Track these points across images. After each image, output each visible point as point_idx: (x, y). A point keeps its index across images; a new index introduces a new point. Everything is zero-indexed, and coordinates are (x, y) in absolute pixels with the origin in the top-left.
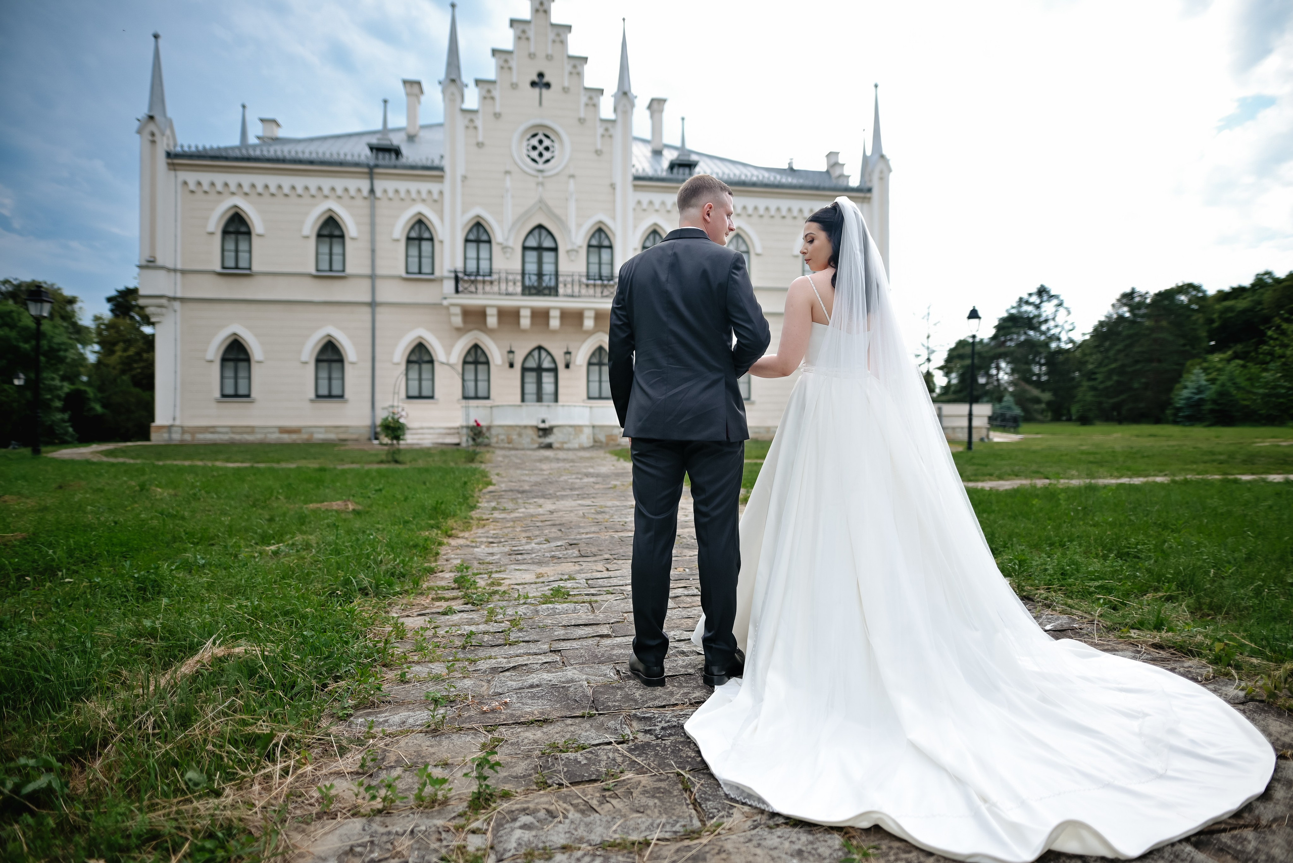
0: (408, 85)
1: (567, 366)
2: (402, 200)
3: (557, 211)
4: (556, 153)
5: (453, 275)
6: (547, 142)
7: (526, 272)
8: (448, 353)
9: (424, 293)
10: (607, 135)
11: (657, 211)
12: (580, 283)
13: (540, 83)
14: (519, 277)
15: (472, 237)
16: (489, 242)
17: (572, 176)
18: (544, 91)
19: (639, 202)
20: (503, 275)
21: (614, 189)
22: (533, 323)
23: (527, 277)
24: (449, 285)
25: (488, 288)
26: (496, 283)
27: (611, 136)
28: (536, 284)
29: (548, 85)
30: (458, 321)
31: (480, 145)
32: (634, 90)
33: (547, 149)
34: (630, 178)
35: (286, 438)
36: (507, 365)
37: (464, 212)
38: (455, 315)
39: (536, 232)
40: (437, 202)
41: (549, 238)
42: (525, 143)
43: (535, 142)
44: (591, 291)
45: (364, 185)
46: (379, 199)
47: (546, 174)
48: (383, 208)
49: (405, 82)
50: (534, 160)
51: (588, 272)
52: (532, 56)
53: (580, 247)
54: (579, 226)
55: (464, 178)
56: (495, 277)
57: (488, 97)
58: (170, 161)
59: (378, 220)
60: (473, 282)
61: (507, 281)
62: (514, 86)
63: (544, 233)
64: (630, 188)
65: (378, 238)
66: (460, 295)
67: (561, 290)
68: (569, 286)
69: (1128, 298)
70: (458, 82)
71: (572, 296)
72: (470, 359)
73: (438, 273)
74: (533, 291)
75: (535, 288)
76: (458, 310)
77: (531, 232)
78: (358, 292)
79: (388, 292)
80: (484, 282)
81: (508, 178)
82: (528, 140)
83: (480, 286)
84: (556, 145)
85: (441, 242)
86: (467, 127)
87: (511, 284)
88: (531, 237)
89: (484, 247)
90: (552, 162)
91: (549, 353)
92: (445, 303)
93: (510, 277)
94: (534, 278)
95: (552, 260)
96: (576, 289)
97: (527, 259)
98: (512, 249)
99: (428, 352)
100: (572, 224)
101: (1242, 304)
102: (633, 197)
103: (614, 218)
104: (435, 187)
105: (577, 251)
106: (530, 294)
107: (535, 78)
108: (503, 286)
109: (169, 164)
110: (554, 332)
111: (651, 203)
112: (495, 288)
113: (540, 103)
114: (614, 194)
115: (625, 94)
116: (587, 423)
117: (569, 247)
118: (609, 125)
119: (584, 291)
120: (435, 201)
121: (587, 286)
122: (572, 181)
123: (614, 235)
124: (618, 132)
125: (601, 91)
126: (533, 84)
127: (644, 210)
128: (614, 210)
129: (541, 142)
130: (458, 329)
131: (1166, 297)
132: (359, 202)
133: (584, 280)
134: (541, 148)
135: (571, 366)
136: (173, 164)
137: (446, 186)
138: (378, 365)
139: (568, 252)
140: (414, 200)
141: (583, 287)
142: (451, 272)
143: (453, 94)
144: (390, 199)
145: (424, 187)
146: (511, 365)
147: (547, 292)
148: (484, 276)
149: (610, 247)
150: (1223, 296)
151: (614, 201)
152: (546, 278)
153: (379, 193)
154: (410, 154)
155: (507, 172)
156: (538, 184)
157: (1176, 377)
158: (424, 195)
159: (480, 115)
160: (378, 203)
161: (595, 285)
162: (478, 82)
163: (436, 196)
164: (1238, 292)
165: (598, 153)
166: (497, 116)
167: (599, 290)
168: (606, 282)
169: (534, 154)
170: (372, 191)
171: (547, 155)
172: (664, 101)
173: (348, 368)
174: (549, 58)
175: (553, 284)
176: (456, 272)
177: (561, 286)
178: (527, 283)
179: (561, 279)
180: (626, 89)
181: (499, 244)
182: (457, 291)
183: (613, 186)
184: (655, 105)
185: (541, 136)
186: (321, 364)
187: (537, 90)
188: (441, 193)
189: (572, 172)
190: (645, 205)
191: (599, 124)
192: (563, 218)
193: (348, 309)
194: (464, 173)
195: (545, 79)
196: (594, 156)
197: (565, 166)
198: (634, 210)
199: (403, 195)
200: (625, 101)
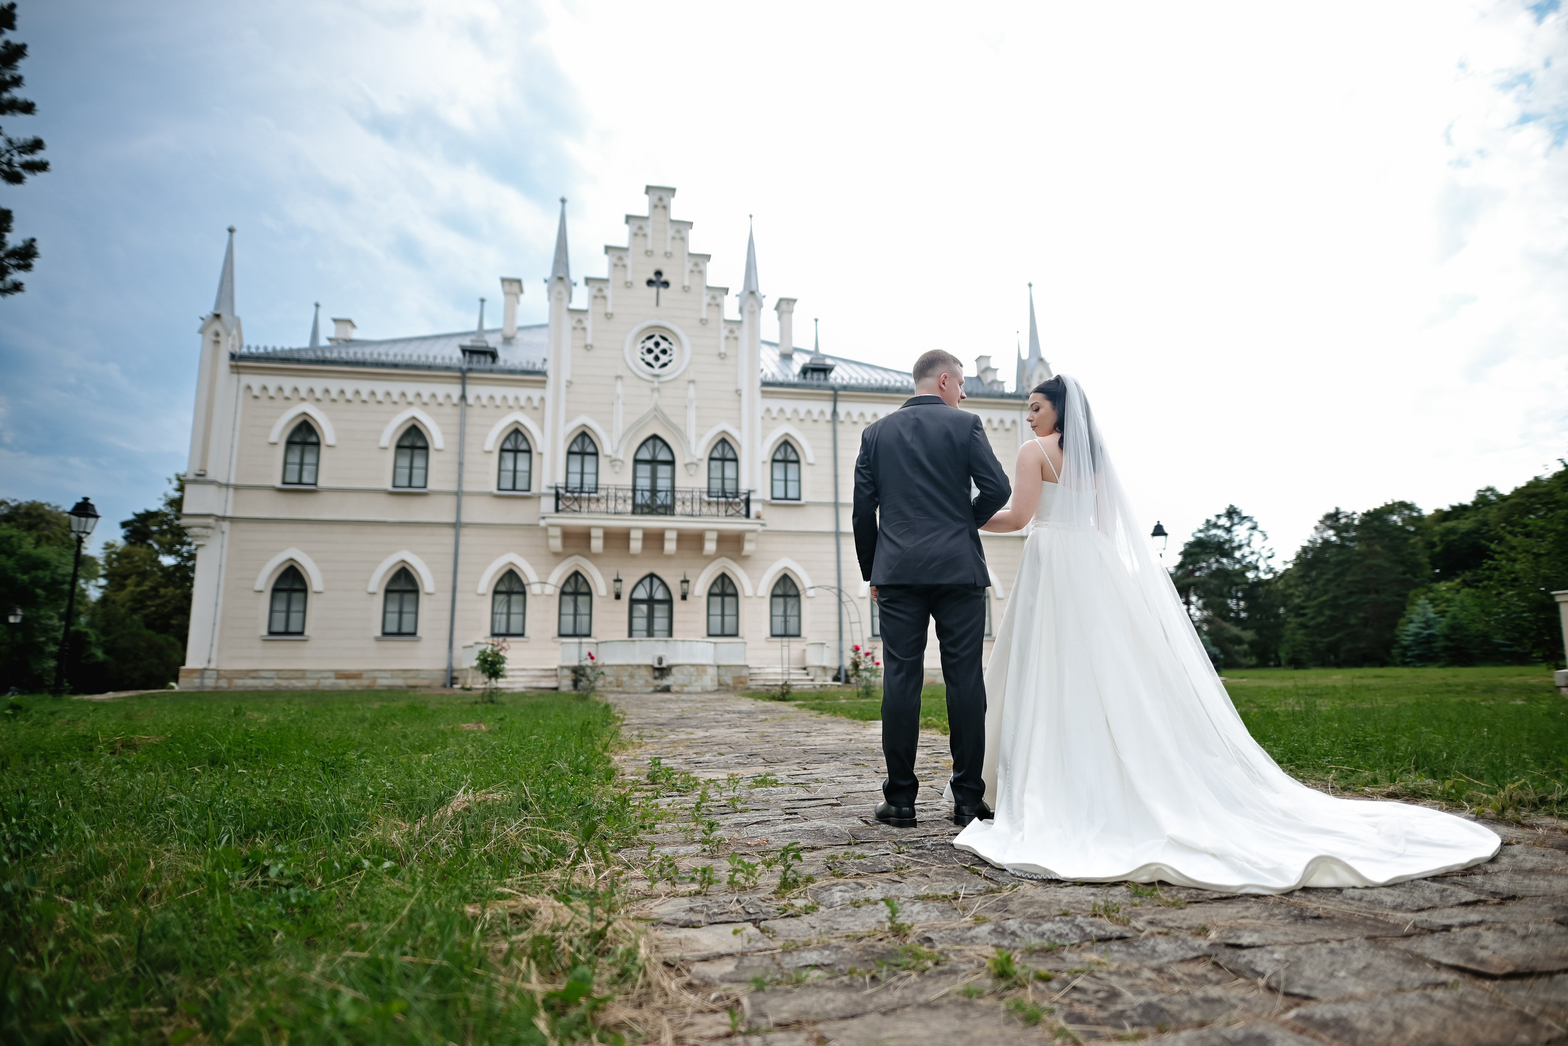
0: (507, 284)
1: (684, 597)
2: (497, 407)
3: (674, 420)
4: (674, 357)
5: (553, 491)
6: (664, 345)
7: (638, 488)
8: (543, 583)
9: (518, 513)
10: (732, 337)
11: (788, 419)
12: (701, 500)
13: (658, 281)
14: (630, 494)
15: (575, 449)
16: (596, 454)
17: (692, 382)
18: (662, 290)
19: (768, 410)
20: (612, 492)
21: (740, 395)
22: (645, 547)
23: (639, 494)
24: (548, 504)
25: (593, 506)
26: (603, 501)
27: (736, 338)
28: (649, 502)
29: (666, 284)
30: (556, 544)
31: (588, 347)
32: (762, 290)
33: (664, 352)
34: (759, 384)
35: (343, 684)
36: (613, 596)
37: (567, 421)
38: (555, 537)
39: (650, 443)
40: (538, 410)
41: (665, 449)
42: (640, 346)
43: (650, 344)
44: (714, 510)
45: (455, 390)
46: (471, 406)
47: (662, 379)
48: (475, 416)
49: (504, 280)
50: (649, 365)
51: (709, 488)
52: (649, 253)
53: (701, 460)
54: (700, 436)
55: (570, 383)
56: (602, 493)
57: (599, 296)
58: (234, 363)
59: (468, 430)
60: (576, 499)
61: (616, 498)
62: (629, 285)
63: (659, 444)
64: (758, 395)
65: (467, 450)
66: (560, 515)
67: (678, 509)
68: (688, 504)
69: (1332, 519)
70: (566, 279)
71: (692, 515)
72: (569, 589)
73: (534, 489)
74: (646, 510)
75: (648, 506)
76: (557, 532)
77: (644, 443)
78: (441, 511)
79: (475, 511)
80: (589, 499)
81: (619, 382)
82: (643, 342)
83: (585, 505)
84: (674, 348)
85: (541, 454)
86: (575, 328)
87: (620, 501)
88: (644, 449)
89: (589, 461)
90: (670, 365)
91: (663, 583)
92: (542, 523)
93: (620, 494)
94: (647, 494)
95: (669, 475)
96: (696, 507)
97: (639, 474)
98: (622, 462)
99: (519, 581)
100: (692, 433)
101: (1465, 525)
102: (761, 404)
103: (739, 428)
104: (535, 393)
105: (697, 465)
106: (642, 513)
107: (652, 276)
108: (611, 504)
109: (232, 367)
110: (669, 557)
111: (782, 411)
112: (603, 507)
113: (657, 304)
114: (740, 401)
115: (752, 293)
116: (711, 662)
117: (688, 460)
118: (734, 327)
119: (705, 510)
120: (535, 408)
121: (709, 503)
122: (691, 386)
123: (740, 446)
124: (744, 333)
125: (726, 291)
126: (650, 283)
127: (774, 419)
128: (740, 418)
129: (657, 344)
130: (556, 554)
131: (1376, 519)
132: (448, 409)
133: (705, 497)
134: (657, 351)
135: (689, 597)
136: (237, 367)
137: (549, 392)
138: (459, 596)
139: (686, 465)
140: (510, 407)
141: (704, 504)
142: (551, 488)
143: (560, 293)
144: (483, 407)
145: (523, 393)
146: (618, 597)
147: (661, 510)
148: (589, 493)
149: (735, 460)
150: (1442, 516)
151: (740, 409)
152: (662, 495)
153: (471, 399)
154: (507, 357)
155: (619, 377)
156: (653, 390)
157: (1398, 610)
158: (523, 402)
159: (590, 315)
160: (469, 411)
161: (718, 503)
162: (588, 281)
163: (536, 403)
164: (1459, 511)
165: (722, 356)
166: (609, 316)
167: (722, 509)
168: (731, 500)
169: (650, 358)
170: (463, 397)
171: (664, 359)
172: (795, 301)
173: (423, 599)
174: (668, 255)
175: (669, 502)
176: (556, 488)
177: (678, 504)
178: (639, 500)
179: (678, 496)
180: (753, 288)
181: (606, 456)
182: (557, 510)
183: (738, 392)
184: (784, 306)
185: (657, 339)
186: (391, 596)
187: (654, 289)
188: (542, 399)
189: (692, 377)
190: (775, 414)
191: (722, 325)
192: (682, 428)
193: (427, 530)
194: (569, 378)
195: (664, 278)
196: (717, 360)
197: (685, 371)
198: (763, 418)
199: (498, 402)
200: (751, 301)
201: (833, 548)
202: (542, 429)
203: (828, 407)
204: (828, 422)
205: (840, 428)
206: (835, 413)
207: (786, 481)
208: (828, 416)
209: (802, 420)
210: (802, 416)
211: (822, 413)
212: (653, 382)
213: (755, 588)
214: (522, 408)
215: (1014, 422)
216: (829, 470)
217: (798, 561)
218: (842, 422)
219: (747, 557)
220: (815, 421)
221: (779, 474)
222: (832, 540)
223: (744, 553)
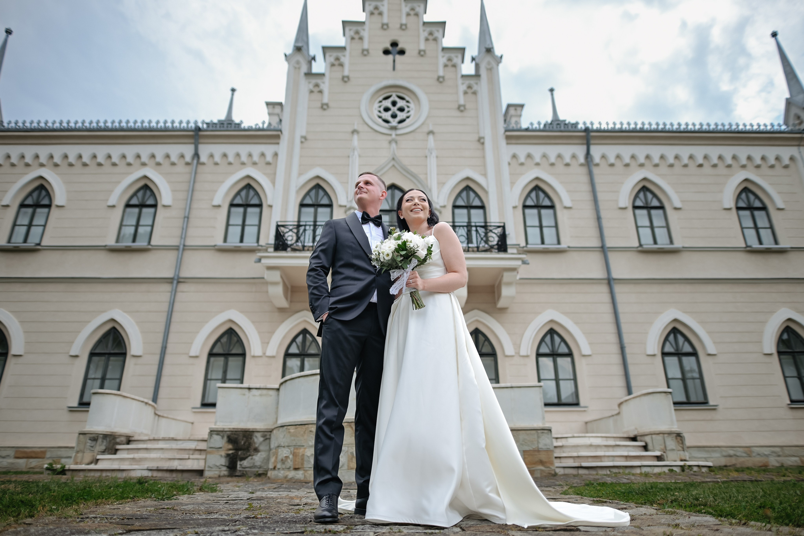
2: (230, 164)
3: (413, 169)
4: (412, 113)
6: (401, 103)
8: (265, 343)
9: (242, 266)
10: (471, 91)
11: (538, 164)
13: (394, 50)
15: (308, 200)
16: (330, 205)
17: (431, 132)
18: (398, 57)
19: (514, 156)
21: (483, 144)
27: (475, 93)
29: (402, 52)
30: (281, 300)
31: (324, 107)
33: (401, 110)
34: (503, 131)
35: (22, 463)
37: (300, 174)
38: (275, 285)
40: (270, 165)
42: (376, 105)
43: (388, 103)
45: (188, 150)
46: (203, 164)
47: (399, 132)
48: (206, 173)
50: (386, 121)
52: (385, 27)
53: (444, 208)
54: (441, 184)
55: (304, 139)
57: (337, 64)
59: (198, 186)
62: (365, 53)
63: (398, 192)
64: (503, 142)
65: (195, 205)
66: (279, 254)
70: (304, 49)
72: (294, 350)
73: (263, 242)
76: (277, 277)
78: (159, 266)
79: (197, 266)
81: (356, 137)
82: (380, 102)
84: (412, 105)
85: (271, 206)
86: (312, 92)
89: (323, 212)
90: (408, 121)
99: (240, 342)
100: (433, 181)
102: (507, 150)
103: (485, 175)
104: (269, 150)
107: (388, 46)
111: (529, 156)
113: (394, 69)
114: (483, 149)
115: (489, 51)
118: (472, 82)
120: (268, 164)
122: (431, 137)
123: (486, 192)
124: (483, 87)
125: (462, 50)
126: (386, 52)
127: (522, 164)
128: (484, 165)
129: (394, 103)
130: (280, 311)
132: (181, 168)
134: (394, 109)
137: (283, 148)
138: (168, 359)
140: (243, 164)
143: (298, 62)
144: (216, 164)
145: (256, 149)
149: (482, 207)
151: (484, 157)
153: (204, 158)
155: (354, 132)
156: (390, 142)
158: (256, 158)
159: (327, 79)
160: (201, 168)
162: (325, 49)
163: (269, 158)
165: (461, 108)
166: (345, 79)
169: (387, 115)
170: (196, 155)
171: (401, 115)
173: (130, 363)
174: (403, 27)
180: (489, 47)
181: (341, 206)
183: (481, 141)
185: (394, 98)
186: (95, 359)
187: (390, 57)
188: (276, 155)
189: (431, 128)
190: (522, 159)
191: (460, 81)
192: (422, 177)
193: (144, 287)
194: (304, 134)
195: (401, 46)
196: (458, 113)
197: (423, 124)
198: (509, 164)
199: (231, 159)
200: (488, 58)
201: (606, 298)
202: (273, 182)
203: (580, 151)
204: (582, 165)
205: (595, 170)
206: (588, 154)
207: (541, 227)
208: (582, 160)
209: (552, 165)
210: (553, 160)
211: (574, 156)
212: (391, 135)
213: (517, 346)
214: (255, 164)
215: (792, 159)
216: (588, 212)
217: (565, 313)
218: (597, 165)
219: (503, 310)
220: (567, 165)
221: (533, 220)
222: (604, 289)
223: (501, 304)
